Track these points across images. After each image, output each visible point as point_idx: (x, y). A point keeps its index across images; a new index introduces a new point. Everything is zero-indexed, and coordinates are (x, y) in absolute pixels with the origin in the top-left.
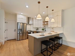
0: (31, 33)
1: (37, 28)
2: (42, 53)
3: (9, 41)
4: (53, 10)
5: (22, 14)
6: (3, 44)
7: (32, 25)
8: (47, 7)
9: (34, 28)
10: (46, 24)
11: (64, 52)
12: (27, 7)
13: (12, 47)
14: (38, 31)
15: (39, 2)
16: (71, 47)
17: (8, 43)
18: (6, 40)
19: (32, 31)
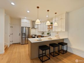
0: (35, 37)
1: (43, 32)
2: (39, 57)
3: (14, 45)
4: (56, 13)
5: (26, 18)
6: (8, 47)
7: (37, 29)
8: (48, 11)
9: (39, 32)
10: (51, 28)
11: (63, 59)
12: (28, 12)
13: (15, 50)
14: (43, 35)
15: (38, 7)
16: (75, 55)
17: (12, 46)
18: (11, 43)
19: (36, 36)
